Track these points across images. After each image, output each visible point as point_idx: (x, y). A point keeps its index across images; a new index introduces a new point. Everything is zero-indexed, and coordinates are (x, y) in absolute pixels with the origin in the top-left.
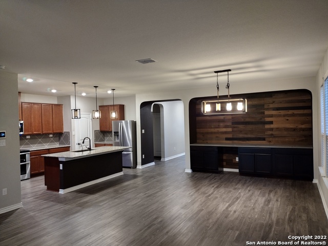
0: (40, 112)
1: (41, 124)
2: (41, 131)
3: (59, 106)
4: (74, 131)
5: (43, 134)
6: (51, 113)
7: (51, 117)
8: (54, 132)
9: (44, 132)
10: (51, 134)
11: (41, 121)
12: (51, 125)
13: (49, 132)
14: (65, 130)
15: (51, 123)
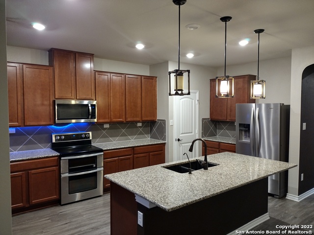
0: (123, 87)
1: (124, 107)
2: (124, 117)
3: (152, 79)
4: (172, 119)
5: (128, 122)
6: (139, 89)
7: (140, 96)
8: (144, 119)
9: (129, 119)
10: (139, 122)
11: (123, 101)
12: (139, 109)
13: (135, 119)
14: (159, 117)
15: (139, 105)
